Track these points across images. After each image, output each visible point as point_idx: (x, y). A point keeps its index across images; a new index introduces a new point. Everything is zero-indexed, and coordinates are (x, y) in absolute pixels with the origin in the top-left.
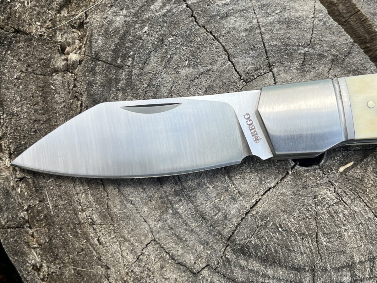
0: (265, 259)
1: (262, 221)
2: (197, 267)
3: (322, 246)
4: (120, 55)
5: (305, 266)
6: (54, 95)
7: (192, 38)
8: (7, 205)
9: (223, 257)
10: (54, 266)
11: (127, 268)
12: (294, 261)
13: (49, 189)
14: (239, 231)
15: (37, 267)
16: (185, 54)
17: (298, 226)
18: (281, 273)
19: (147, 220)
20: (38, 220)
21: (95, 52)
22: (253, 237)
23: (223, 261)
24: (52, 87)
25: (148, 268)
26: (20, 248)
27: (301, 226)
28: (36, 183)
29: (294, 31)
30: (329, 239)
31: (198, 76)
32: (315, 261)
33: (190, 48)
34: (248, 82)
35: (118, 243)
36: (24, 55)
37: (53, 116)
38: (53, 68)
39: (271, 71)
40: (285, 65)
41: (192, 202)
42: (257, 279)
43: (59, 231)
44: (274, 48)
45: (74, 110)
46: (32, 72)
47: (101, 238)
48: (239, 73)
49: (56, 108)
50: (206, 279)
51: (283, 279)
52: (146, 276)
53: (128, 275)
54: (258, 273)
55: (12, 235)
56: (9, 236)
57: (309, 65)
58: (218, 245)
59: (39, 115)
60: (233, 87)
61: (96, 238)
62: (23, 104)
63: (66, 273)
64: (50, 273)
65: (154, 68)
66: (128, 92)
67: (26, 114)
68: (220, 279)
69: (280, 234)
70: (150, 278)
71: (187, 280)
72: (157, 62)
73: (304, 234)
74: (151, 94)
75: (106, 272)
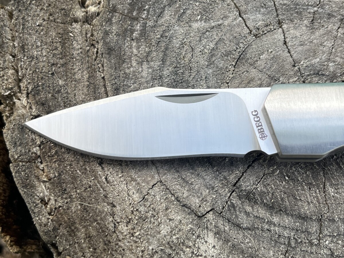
0: (271, 207)
1: (268, 169)
2: (202, 210)
3: (330, 196)
4: (137, 8)
5: (311, 215)
6: (72, 42)
8: (21, 140)
9: (229, 203)
10: (62, 200)
11: (133, 207)
12: (301, 210)
14: (245, 178)
15: (45, 201)
16: (197, 10)
17: (305, 175)
18: (287, 221)
20: (49, 156)
21: (113, 5)
22: (259, 184)
23: (229, 206)
24: (71, 34)
25: (153, 209)
26: (30, 181)
27: (308, 176)
30: (337, 190)
31: (209, 30)
32: (322, 211)
33: (202, 4)
34: (258, 37)
35: (125, 182)
36: (47, 5)
37: (70, 61)
38: (73, 18)
39: (281, 27)
40: (294, 22)
42: (262, 226)
43: (68, 167)
44: (284, 7)
45: (90, 57)
46: (53, 20)
47: (109, 177)
48: (250, 28)
49: (73, 54)
50: (211, 223)
51: (289, 228)
52: (151, 216)
53: (133, 214)
54: (263, 220)
55: (24, 168)
56: (20, 169)
57: (318, 23)
58: (224, 190)
59: (57, 59)
60: (243, 41)
61: (104, 177)
62: (43, 48)
63: (73, 208)
64: (57, 206)
65: (167, 21)
66: (142, 42)
67: (45, 58)
68: (225, 224)
69: (287, 183)
70: (155, 218)
71: (191, 222)
72: (171, 15)
73: (311, 184)
74: (163, 44)
75: (112, 210)
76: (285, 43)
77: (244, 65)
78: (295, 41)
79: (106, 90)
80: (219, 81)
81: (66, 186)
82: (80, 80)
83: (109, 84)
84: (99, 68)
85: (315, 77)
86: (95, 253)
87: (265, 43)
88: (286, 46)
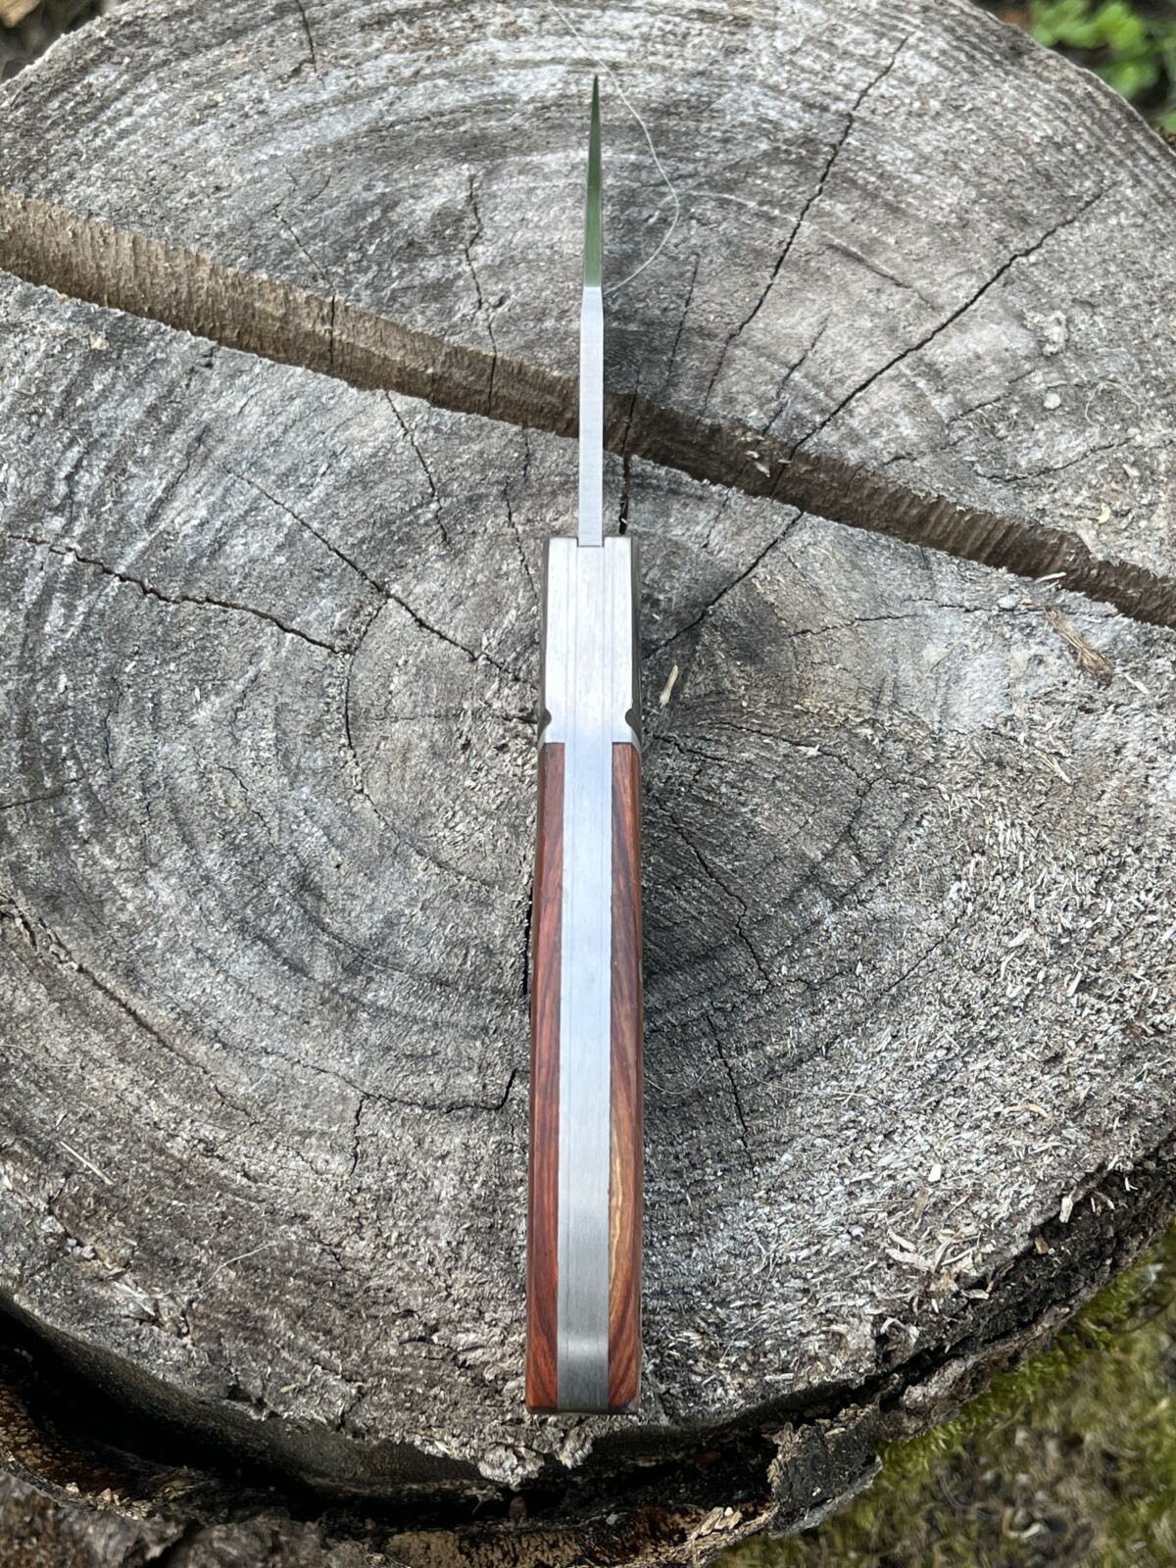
2: (495, 1090)
3: (727, 875)
4: (43, 768)
5: (718, 939)
7: (175, 636)
10: (184, 1286)
11: (345, 1190)
12: (691, 944)
13: (70, 1136)
15: (150, 1316)
16: (182, 679)
18: (678, 986)
19: (325, 1065)
20: (87, 1218)
25: (390, 1163)
26: (86, 1298)
27: (657, 865)
28: (34, 1144)
29: (382, 486)
30: (731, 852)
31: (239, 705)
32: (732, 916)
33: (185, 659)
34: (356, 649)
35: (291, 1153)
39: (388, 596)
40: (410, 567)
41: (398, 967)
43: (147, 1210)
44: (365, 547)
47: (249, 1166)
48: (324, 642)
51: (691, 996)
52: (397, 1180)
53: (358, 1204)
55: (52, 1283)
56: (45, 1291)
57: (461, 533)
58: (509, 1017)
60: (330, 680)
61: (239, 1174)
63: (220, 1286)
64: (184, 1306)
65: (133, 748)
66: (109, 833)
70: (408, 1178)
71: (490, 1130)
72: (131, 732)
73: (674, 877)
74: (161, 805)
75: (305, 1229)
76: (421, 624)
77: (367, 730)
78: (439, 604)
79: (106, 991)
80: (339, 800)
81: (173, 1251)
82: (31, 1011)
83: (104, 974)
84: (57, 955)
85: (532, 653)
86: (334, 1339)
87: (379, 651)
88: (428, 628)
